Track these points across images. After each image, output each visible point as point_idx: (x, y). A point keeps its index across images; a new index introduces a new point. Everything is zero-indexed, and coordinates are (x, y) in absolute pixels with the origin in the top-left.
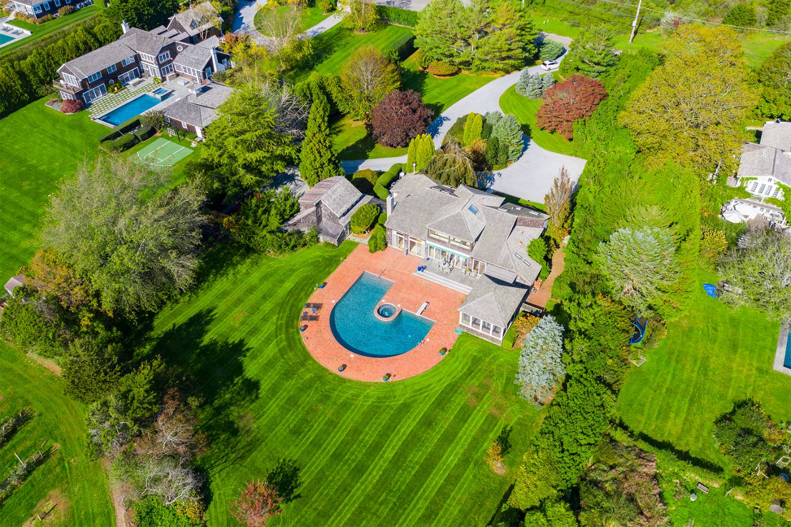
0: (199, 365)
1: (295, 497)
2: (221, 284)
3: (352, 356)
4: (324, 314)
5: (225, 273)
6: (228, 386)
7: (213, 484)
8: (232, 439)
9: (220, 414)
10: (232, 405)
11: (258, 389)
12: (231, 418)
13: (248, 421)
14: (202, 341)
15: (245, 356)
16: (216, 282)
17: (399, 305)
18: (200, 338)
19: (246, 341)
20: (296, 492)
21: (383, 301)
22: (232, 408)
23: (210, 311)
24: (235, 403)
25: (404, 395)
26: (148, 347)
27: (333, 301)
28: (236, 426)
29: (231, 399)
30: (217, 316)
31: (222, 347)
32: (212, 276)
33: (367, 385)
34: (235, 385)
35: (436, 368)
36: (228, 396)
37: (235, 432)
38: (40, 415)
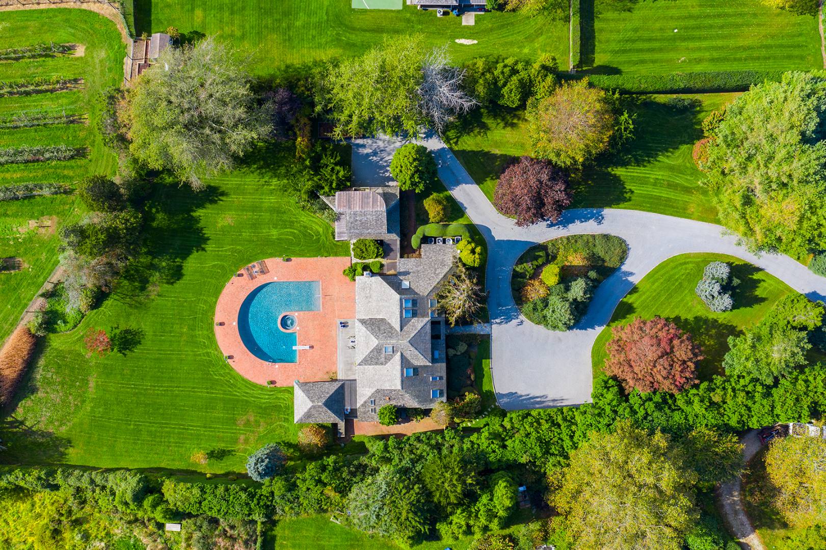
0: (176, 226)
1: (123, 354)
2: (251, 180)
3: (234, 324)
4: (261, 280)
5: (262, 175)
6: (171, 259)
7: (107, 302)
8: (137, 291)
9: (149, 269)
10: (159, 272)
11: (178, 279)
12: (151, 279)
13: (154, 291)
14: (195, 211)
15: (197, 251)
16: (252, 175)
17: (298, 328)
18: (196, 208)
19: (209, 242)
20: (127, 352)
21: (296, 314)
22: (157, 274)
23: (223, 194)
24: (162, 273)
25: (222, 376)
26: (171, 179)
27: (276, 278)
28: (147, 285)
29: (163, 267)
30: (221, 202)
31: (197, 229)
32: (256, 166)
33: (217, 348)
34: (174, 262)
35: (255, 386)
36: (164, 264)
37: (143, 289)
38: (90, 161)
